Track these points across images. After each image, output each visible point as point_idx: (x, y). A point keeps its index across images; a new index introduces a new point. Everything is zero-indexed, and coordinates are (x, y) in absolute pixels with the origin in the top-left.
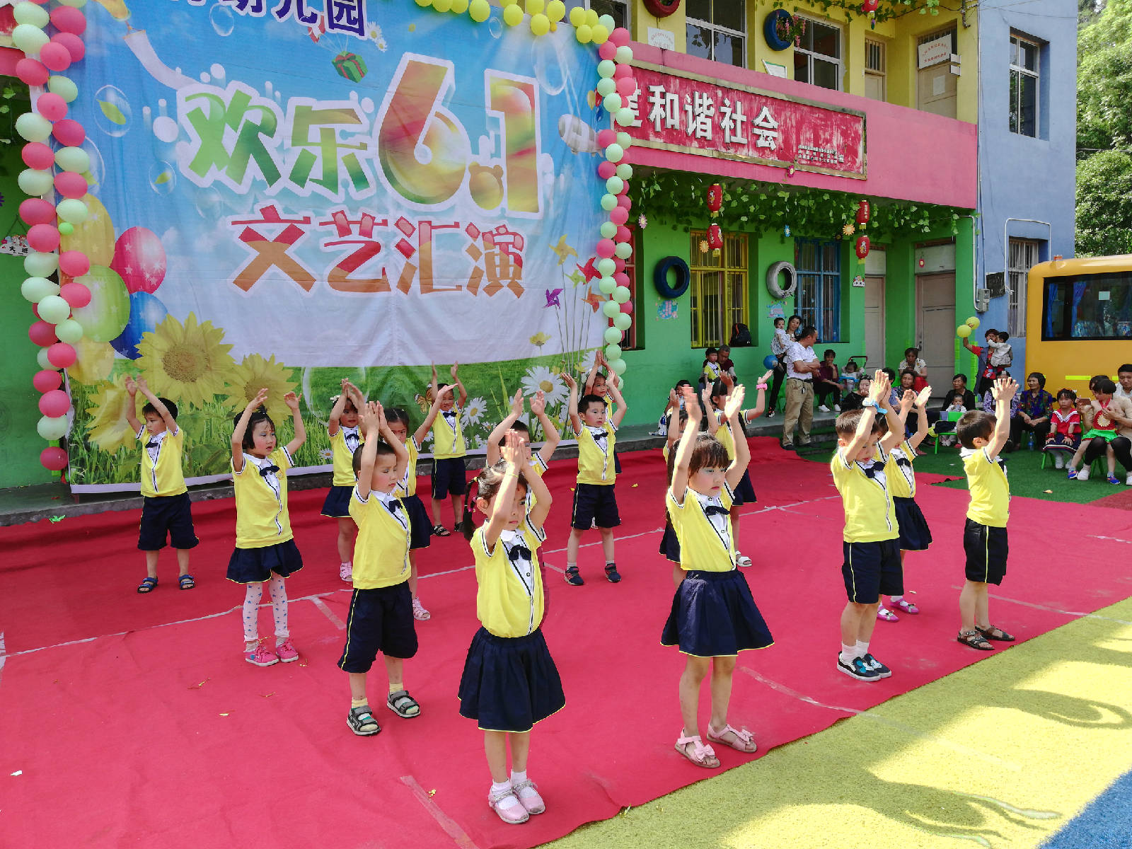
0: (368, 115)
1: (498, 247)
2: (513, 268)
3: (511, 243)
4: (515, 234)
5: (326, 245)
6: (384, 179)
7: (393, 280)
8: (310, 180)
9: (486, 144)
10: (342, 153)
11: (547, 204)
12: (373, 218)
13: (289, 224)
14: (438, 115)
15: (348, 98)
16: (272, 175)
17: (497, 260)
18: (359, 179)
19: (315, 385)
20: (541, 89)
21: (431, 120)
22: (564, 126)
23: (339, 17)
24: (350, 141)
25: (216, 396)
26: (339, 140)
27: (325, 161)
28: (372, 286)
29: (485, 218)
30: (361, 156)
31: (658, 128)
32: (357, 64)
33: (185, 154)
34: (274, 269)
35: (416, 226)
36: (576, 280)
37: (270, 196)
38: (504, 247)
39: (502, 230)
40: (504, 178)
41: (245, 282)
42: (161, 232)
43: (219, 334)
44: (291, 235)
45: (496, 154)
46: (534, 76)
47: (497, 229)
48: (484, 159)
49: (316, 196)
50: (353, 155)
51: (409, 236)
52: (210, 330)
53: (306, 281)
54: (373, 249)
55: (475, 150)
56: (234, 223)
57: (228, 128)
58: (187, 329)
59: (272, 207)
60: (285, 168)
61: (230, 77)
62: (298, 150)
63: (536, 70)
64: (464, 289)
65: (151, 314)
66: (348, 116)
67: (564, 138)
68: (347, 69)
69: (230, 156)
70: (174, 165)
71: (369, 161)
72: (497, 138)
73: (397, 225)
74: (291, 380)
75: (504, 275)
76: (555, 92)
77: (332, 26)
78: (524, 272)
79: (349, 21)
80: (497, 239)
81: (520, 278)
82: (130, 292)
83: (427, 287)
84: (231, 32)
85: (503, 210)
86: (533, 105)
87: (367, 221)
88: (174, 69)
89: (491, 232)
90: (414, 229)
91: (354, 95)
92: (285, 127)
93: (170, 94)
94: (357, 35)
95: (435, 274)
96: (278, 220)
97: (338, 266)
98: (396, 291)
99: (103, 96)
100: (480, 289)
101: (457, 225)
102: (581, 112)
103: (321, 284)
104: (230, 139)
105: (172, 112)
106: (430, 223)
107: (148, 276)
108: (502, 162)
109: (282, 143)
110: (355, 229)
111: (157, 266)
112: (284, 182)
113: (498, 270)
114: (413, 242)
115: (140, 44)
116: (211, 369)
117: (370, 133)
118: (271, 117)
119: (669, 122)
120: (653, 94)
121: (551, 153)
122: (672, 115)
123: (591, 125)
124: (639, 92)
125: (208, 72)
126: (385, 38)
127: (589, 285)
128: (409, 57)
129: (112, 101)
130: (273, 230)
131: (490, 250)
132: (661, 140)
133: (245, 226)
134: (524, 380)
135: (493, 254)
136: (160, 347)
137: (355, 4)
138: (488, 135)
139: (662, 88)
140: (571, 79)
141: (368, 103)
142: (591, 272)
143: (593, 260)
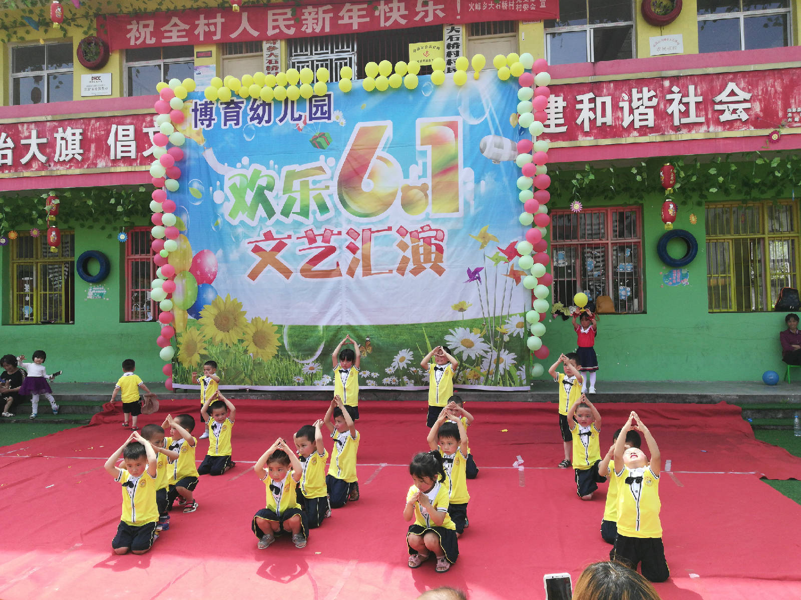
0: (331, 168)
1: (422, 240)
2: (435, 255)
3: (433, 237)
4: (437, 230)
5: (300, 250)
6: (340, 206)
7: (344, 269)
8: (293, 213)
9: (415, 170)
10: (313, 194)
11: (467, 204)
12: (332, 231)
13: (279, 240)
14: (380, 158)
15: (318, 160)
16: (271, 213)
17: (421, 250)
18: (323, 208)
19: (290, 336)
20: (464, 122)
21: (374, 162)
22: (485, 145)
23: (315, 114)
24: (318, 185)
25: (239, 340)
26: (311, 186)
27: (302, 201)
28: (327, 274)
29: (412, 221)
30: (325, 193)
31: (587, 128)
32: (326, 138)
33: (226, 209)
34: (269, 267)
35: (361, 233)
36: (497, 260)
37: (269, 225)
38: (427, 241)
39: (426, 228)
40: (429, 192)
41: (253, 276)
42: (216, 252)
43: (240, 305)
44: (280, 246)
45: (424, 175)
46: (458, 114)
47: (422, 228)
48: (410, 182)
49: (295, 222)
50: (320, 194)
51: (355, 240)
52: (236, 303)
53: (287, 273)
54: (332, 250)
55: (406, 176)
56: (249, 243)
57: (248, 191)
58: (226, 303)
59: (270, 232)
60: (278, 208)
61: (251, 163)
62: (287, 196)
63: (460, 109)
65: (210, 295)
66: (318, 171)
67: (485, 154)
68: (319, 143)
69: (249, 205)
70: (222, 215)
72: (425, 165)
73: (348, 233)
74: (277, 332)
75: (427, 260)
76: (475, 122)
77: (311, 119)
78: (445, 257)
79: (322, 113)
80: (421, 235)
81: (442, 262)
82: (198, 284)
84: (253, 138)
85: (428, 214)
86: (456, 136)
87: (328, 233)
88: (224, 164)
89: (416, 231)
90: (359, 235)
91: (322, 157)
92: (279, 185)
93: (221, 178)
94: (326, 120)
95: (372, 263)
96: (273, 239)
97: (307, 263)
98: (345, 277)
99: (191, 185)
100: (407, 272)
101: (390, 229)
102: (503, 133)
103: (296, 275)
104: (250, 196)
105: (222, 189)
106: (370, 229)
107: (209, 275)
108: (429, 181)
109: (278, 194)
110: (319, 239)
111: (213, 270)
112: (278, 216)
113: (422, 257)
114: (358, 244)
115: (210, 156)
116: (236, 325)
117: (332, 178)
118: (271, 180)
120: (581, 102)
121: (473, 166)
122: (604, 115)
123: (513, 139)
124: (564, 104)
125: (241, 162)
126: (345, 117)
127: (511, 263)
128: (359, 125)
129: (195, 186)
130: (269, 245)
131: (417, 243)
132: (592, 138)
133: (254, 244)
134: (447, 338)
135: (418, 246)
136: (212, 313)
137: (327, 102)
138: (417, 164)
139: (591, 95)
140: (493, 109)
141: (331, 161)
142: (512, 252)
143: (515, 243)
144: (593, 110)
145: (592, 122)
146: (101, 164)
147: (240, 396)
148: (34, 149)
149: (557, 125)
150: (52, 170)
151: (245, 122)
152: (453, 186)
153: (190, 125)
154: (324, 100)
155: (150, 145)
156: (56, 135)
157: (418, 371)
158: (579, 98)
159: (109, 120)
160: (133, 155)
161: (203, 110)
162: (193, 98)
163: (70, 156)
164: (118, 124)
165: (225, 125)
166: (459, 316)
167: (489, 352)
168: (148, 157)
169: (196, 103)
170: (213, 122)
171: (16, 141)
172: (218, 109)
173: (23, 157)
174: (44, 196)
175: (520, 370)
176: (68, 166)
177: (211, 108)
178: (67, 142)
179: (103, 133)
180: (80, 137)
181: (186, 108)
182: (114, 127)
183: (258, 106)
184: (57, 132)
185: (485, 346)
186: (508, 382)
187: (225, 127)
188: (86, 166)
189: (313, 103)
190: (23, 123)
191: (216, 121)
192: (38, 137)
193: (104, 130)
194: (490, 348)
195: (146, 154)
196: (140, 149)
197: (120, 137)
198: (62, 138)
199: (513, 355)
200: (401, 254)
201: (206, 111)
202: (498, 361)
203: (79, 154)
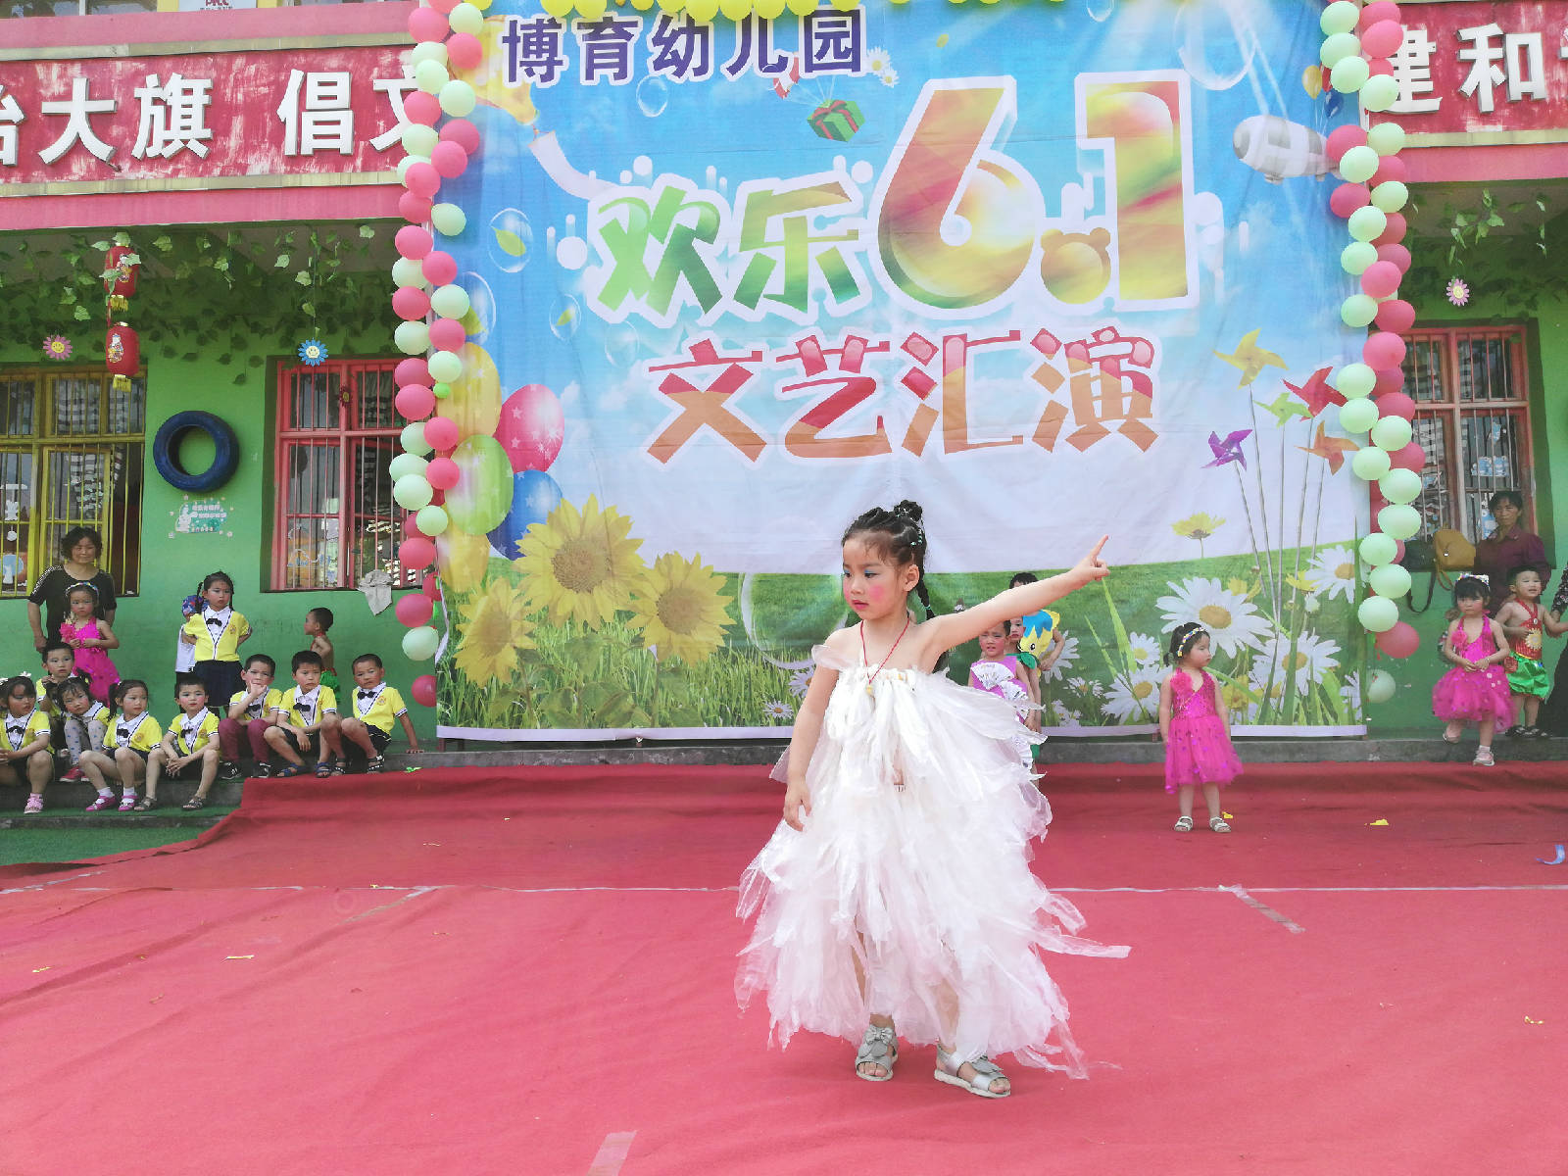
0: (862, 187)
1: (1096, 364)
2: (1129, 398)
3: (1123, 356)
4: (1133, 340)
5: (786, 389)
6: (885, 278)
7: (896, 434)
8: (765, 296)
9: (1075, 197)
10: (816, 250)
11: (1207, 276)
12: (865, 342)
13: (731, 364)
14: (985, 166)
15: (830, 167)
16: (709, 295)
17: (1096, 388)
18: (843, 284)
19: (759, 600)
20: (1194, 86)
21: (971, 173)
22: (1247, 139)
23: (821, 55)
24: (830, 230)
25: (619, 612)
26: (812, 231)
27: (789, 267)
28: (857, 447)
29: (1071, 320)
30: (847, 251)
31: (1487, 103)
32: (848, 116)
33: (593, 284)
34: (706, 431)
35: (940, 347)
36: (1283, 413)
37: (706, 327)
38: (1110, 366)
39: (1108, 336)
40: (1112, 249)
41: (664, 449)
42: (559, 391)
43: (624, 524)
44: (733, 379)
45: (1099, 207)
46: (1177, 64)
47: (1096, 335)
48: (1065, 224)
49: (773, 319)
50: (835, 250)
51: (925, 363)
52: (613, 520)
53: (751, 444)
54: (866, 388)
55: (1053, 209)
56: (652, 369)
57: (652, 240)
58: (585, 519)
59: (708, 343)
60: (728, 284)
61: (656, 174)
62: (748, 256)
63: (1184, 54)
64: (1028, 441)
65: (542, 499)
66: (833, 195)
67: (1248, 159)
68: (831, 125)
69: (653, 275)
70: (581, 298)
71: (861, 256)
72: (1099, 185)
73: (905, 347)
74: (724, 592)
75: (1112, 412)
76: (1224, 84)
77: (810, 67)
78: (1155, 406)
79: (838, 54)
80: (1095, 352)
81: (1149, 415)
82: (515, 471)
83: (956, 440)
84: (661, 111)
85: (1109, 302)
86: (1175, 116)
87: (856, 346)
88: (586, 173)
89: (1083, 343)
90: (935, 350)
91: (839, 161)
92: (731, 227)
93: (580, 207)
94: (848, 72)
95: (970, 419)
96: (716, 360)
97: (802, 420)
98: (899, 452)
99: (499, 224)
100: (1060, 440)
101: (1015, 335)
102: (1288, 110)
103: (775, 450)
104: (654, 253)
105: (581, 231)
106: (964, 337)
107: (541, 448)
108: (1110, 222)
109: (727, 249)
110: (833, 362)
111: (552, 434)
112: (727, 304)
113: (1098, 405)
114: (933, 371)
115: (549, 153)
116: (613, 575)
117: (864, 213)
118: (709, 212)
119: (1516, 90)
120: (1471, 44)
121: (1218, 189)
122: (1525, 75)
123: (1311, 126)
124: (1432, 47)
125: (631, 169)
126: (895, 66)
127: (1318, 419)
128: (935, 86)
129: (510, 228)
130: (706, 375)
131: (1082, 372)
132: (1500, 128)
133: (667, 372)
134: (1163, 603)
135: (1088, 379)
136: (549, 544)
137: (849, 28)
138: (1080, 181)
139: (1494, 29)
140: (1263, 57)
141: (863, 169)
142: (1322, 394)
143: (1325, 373)
144: (1501, 63)
145: (1501, 90)
146: (259, 167)
147: (623, 756)
148: (78, 126)
149: (1417, 96)
150: (125, 180)
151: (641, 70)
152: (1172, 235)
153: (499, 74)
154: (843, 24)
155: (392, 122)
156: (138, 92)
157: (1091, 687)
158: (1466, 34)
159: (282, 58)
160: (345, 145)
161: (534, 40)
162: (505, 13)
163: (177, 146)
164: (307, 69)
165: (590, 76)
166: (1191, 551)
167: (1269, 638)
168: (385, 151)
169: (513, 24)
170: (557, 69)
171: (29, 105)
172: (569, 36)
173: (45, 143)
174: (101, 246)
175: (1350, 684)
176: (169, 171)
177: (554, 37)
178: (168, 110)
179: (264, 90)
180: (206, 99)
181: (489, 35)
182: (296, 76)
183: (675, 35)
184: (143, 85)
185: (1260, 625)
186: (1320, 714)
187: (589, 83)
188: (217, 171)
189: (816, 29)
190: (47, 62)
191: (564, 68)
192: (90, 97)
193: (269, 85)
194: (1273, 629)
195: (381, 142)
196: (364, 130)
197: (311, 101)
198: (156, 101)
199: (1331, 646)
200: (1043, 397)
201: (540, 43)
202: (1294, 661)
203: (201, 141)
